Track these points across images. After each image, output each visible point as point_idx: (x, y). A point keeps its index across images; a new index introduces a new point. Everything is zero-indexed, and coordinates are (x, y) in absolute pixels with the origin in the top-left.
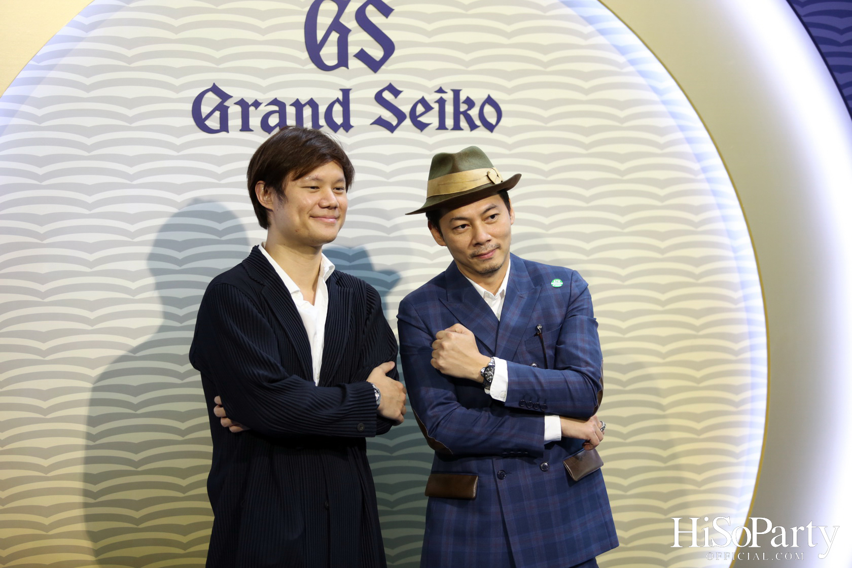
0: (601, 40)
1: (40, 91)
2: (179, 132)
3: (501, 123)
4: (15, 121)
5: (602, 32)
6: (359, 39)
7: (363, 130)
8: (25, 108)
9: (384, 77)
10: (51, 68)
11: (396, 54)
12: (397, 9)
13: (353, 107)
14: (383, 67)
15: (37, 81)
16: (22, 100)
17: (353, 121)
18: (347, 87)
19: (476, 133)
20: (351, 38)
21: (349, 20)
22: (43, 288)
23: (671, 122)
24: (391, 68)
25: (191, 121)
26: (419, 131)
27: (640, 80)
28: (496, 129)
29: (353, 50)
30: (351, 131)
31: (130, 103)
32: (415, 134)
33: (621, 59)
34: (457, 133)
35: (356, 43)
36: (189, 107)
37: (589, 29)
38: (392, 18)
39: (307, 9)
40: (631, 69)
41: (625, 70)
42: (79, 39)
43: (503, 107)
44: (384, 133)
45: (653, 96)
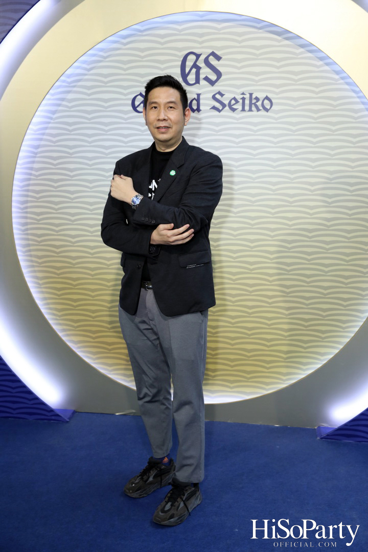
0: (327, 68)
1: (70, 96)
2: (126, 112)
3: (272, 108)
4: (60, 108)
5: (327, 64)
6: (205, 71)
7: (206, 111)
8: (64, 103)
9: (216, 88)
10: (74, 86)
11: (223, 77)
12: (223, 57)
13: (201, 102)
14: (216, 84)
15: (69, 92)
16: (63, 100)
17: (201, 108)
18: (200, 93)
19: (260, 113)
20: (201, 71)
21: (201, 63)
22: (72, 174)
23: (362, 107)
24: (220, 84)
25: (131, 108)
26: (232, 112)
27: (347, 87)
28: (270, 111)
29: (202, 76)
30: (201, 112)
31: (106, 101)
32: (231, 114)
33: (337, 77)
34: (250, 113)
35: (204, 73)
36: (130, 102)
37: (321, 63)
38: (221, 62)
39: (182, 59)
40: (342, 81)
41: (338, 82)
42: (85, 75)
43: (273, 101)
44: (216, 113)
45: (353, 94)
